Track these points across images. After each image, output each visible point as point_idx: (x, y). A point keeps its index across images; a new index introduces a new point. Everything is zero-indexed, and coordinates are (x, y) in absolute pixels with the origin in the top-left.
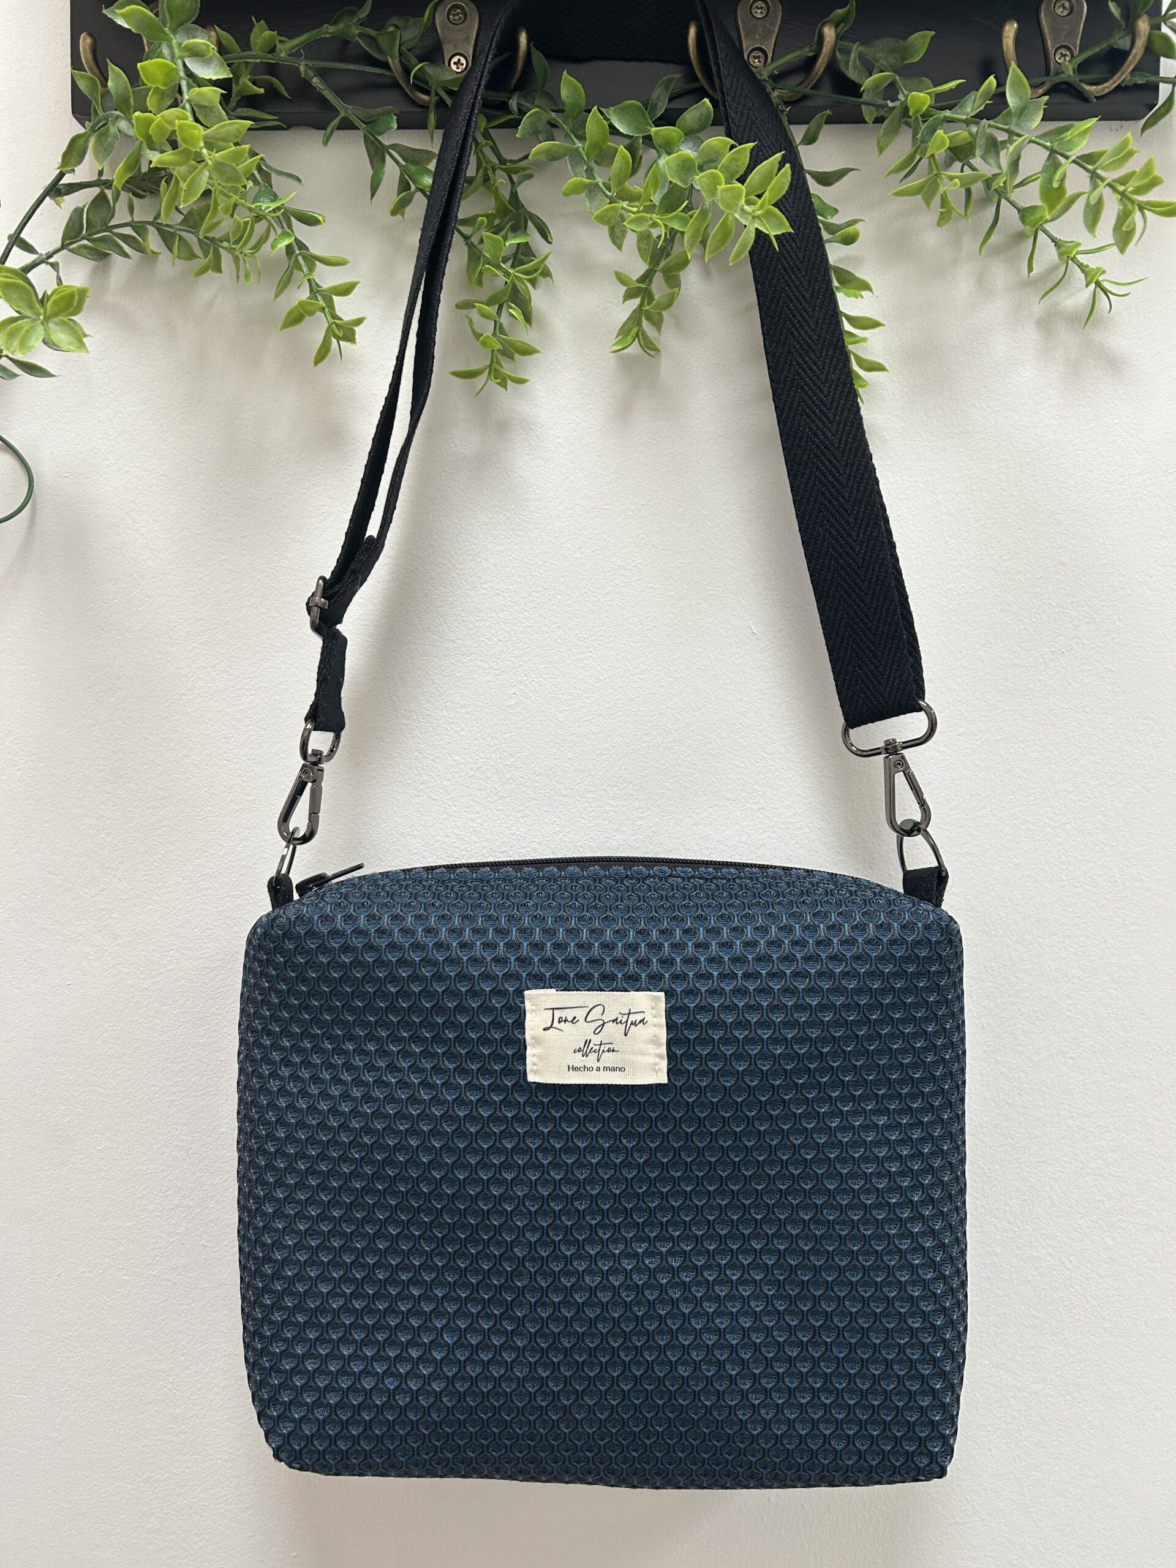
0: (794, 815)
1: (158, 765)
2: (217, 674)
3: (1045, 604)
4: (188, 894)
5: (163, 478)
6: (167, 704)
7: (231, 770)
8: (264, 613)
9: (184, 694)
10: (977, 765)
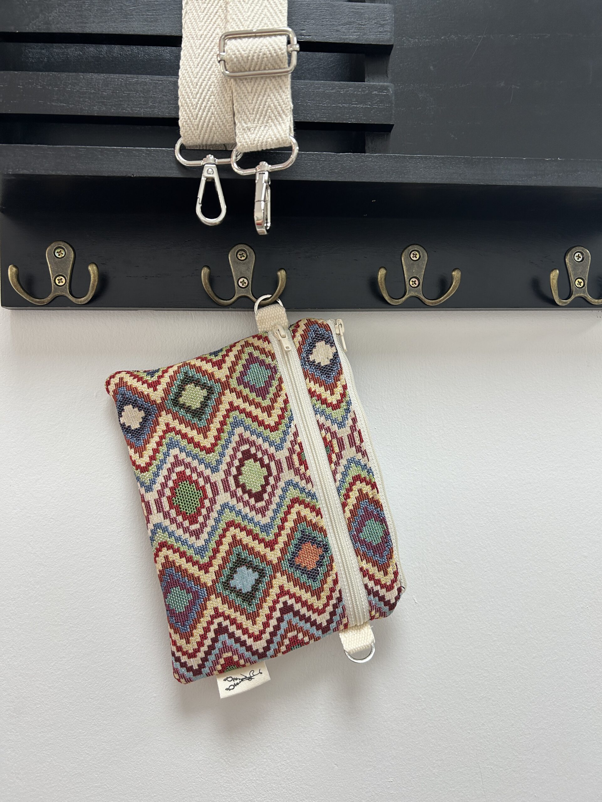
0: (443, 711)
1: (47, 704)
2: (86, 643)
3: (576, 580)
4: (67, 787)
5: (52, 520)
6: (52, 664)
7: (94, 705)
8: (116, 603)
9: (65, 658)
10: (544, 676)
